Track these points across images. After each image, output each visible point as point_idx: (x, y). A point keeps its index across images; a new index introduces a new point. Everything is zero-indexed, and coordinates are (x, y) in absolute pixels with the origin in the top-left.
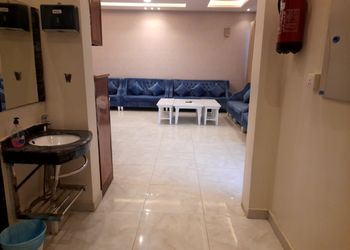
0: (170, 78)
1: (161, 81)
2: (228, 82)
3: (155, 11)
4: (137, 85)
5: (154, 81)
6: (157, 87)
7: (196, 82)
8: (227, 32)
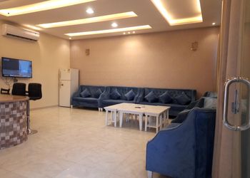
0: (142, 87)
1: (135, 89)
2: (195, 91)
3: (132, 35)
4: (116, 91)
5: (129, 89)
6: (131, 94)
7: (164, 90)
8: (195, 46)
